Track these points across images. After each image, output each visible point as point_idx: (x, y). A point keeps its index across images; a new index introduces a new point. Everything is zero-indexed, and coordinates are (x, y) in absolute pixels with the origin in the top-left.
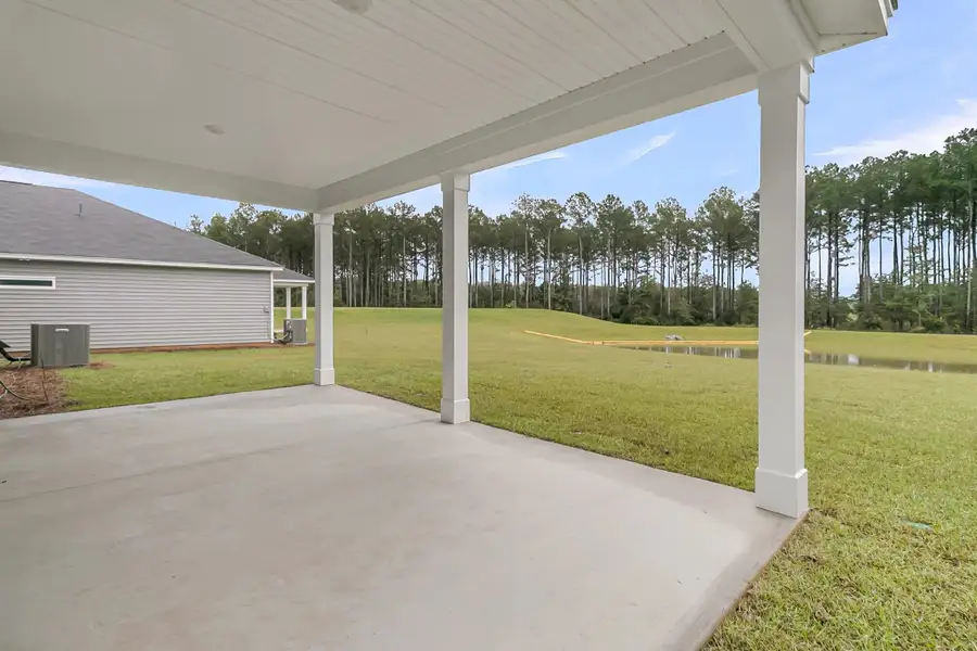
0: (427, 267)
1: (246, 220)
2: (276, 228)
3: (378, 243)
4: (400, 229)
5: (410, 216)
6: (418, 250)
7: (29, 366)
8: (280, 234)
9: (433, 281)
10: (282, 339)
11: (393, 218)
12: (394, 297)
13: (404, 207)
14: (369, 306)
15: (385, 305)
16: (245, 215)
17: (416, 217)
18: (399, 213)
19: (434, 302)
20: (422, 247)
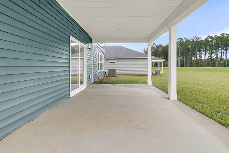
0: (205, 55)
1: (154, 48)
2: (161, 49)
3: (188, 49)
4: (195, 44)
5: (199, 40)
6: (202, 50)
7: (108, 76)
8: (161, 50)
9: (208, 59)
10: (154, 74)
11: (193, 41)
12: (194, 64)
13: (197, 38)
14: (185, 67)
15: (190, 66)
16: (154, 46)
17: (201, 40)
18: (195, 40)
19: (208, 65)
20: (203, 49)
